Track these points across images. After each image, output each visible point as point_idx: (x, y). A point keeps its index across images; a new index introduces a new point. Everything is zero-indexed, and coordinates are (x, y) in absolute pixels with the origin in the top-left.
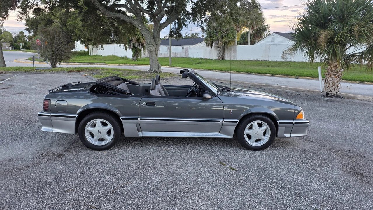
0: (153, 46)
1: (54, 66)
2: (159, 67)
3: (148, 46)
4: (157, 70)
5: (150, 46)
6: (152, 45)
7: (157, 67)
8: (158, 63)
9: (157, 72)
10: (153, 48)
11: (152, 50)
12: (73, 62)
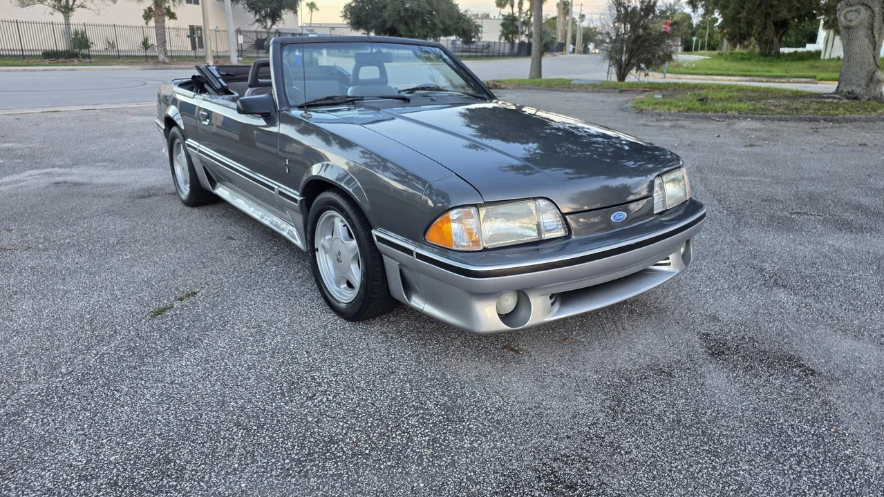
0: (862, 9)
1: (622, 77)
2: (871, 80)
3: (844, 12)
4: (858, 90)
5: (854, 8)
6: (858, 7)
7: (863, 83)
8: (873, 67)
9: (856, 98)
10: (864, 14)
11: (853, 24)
12: (729, 75)
